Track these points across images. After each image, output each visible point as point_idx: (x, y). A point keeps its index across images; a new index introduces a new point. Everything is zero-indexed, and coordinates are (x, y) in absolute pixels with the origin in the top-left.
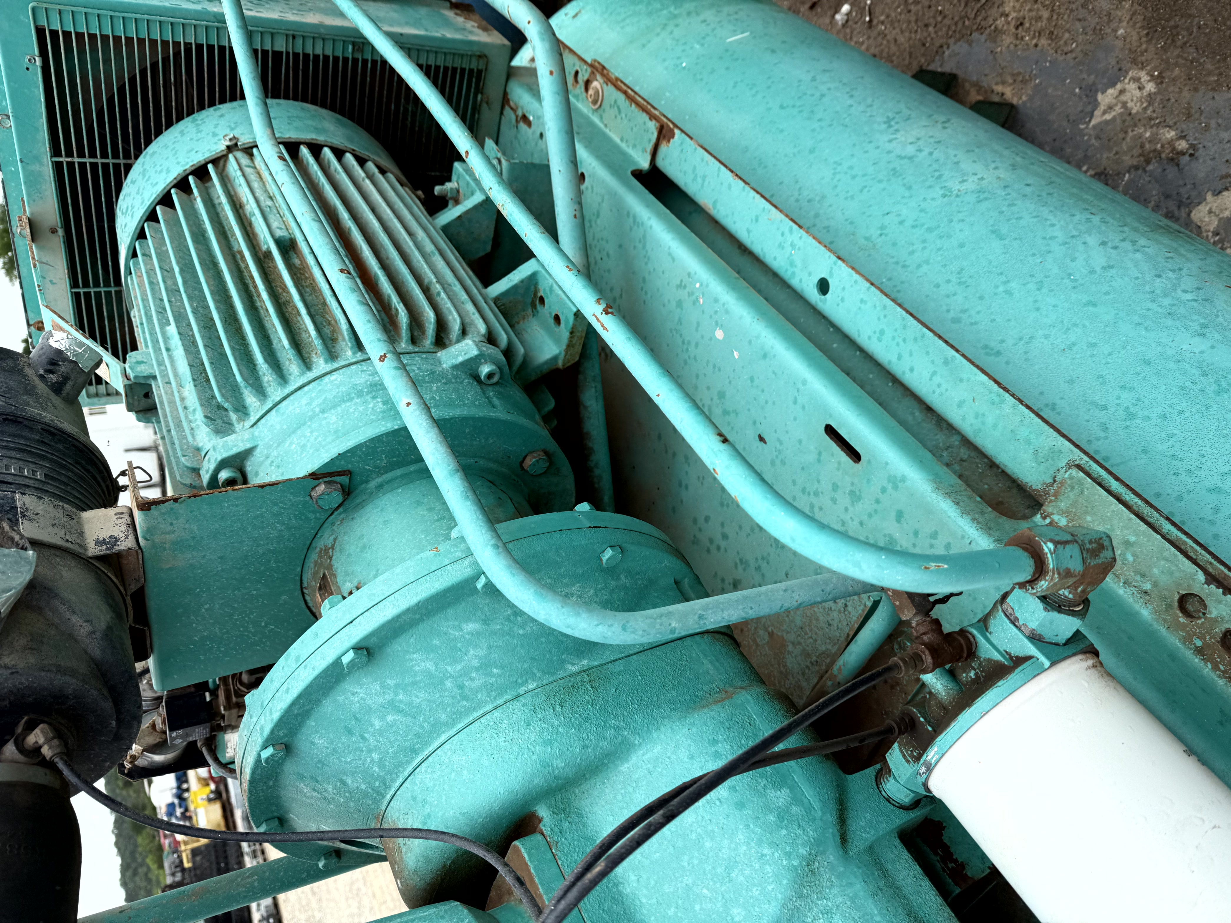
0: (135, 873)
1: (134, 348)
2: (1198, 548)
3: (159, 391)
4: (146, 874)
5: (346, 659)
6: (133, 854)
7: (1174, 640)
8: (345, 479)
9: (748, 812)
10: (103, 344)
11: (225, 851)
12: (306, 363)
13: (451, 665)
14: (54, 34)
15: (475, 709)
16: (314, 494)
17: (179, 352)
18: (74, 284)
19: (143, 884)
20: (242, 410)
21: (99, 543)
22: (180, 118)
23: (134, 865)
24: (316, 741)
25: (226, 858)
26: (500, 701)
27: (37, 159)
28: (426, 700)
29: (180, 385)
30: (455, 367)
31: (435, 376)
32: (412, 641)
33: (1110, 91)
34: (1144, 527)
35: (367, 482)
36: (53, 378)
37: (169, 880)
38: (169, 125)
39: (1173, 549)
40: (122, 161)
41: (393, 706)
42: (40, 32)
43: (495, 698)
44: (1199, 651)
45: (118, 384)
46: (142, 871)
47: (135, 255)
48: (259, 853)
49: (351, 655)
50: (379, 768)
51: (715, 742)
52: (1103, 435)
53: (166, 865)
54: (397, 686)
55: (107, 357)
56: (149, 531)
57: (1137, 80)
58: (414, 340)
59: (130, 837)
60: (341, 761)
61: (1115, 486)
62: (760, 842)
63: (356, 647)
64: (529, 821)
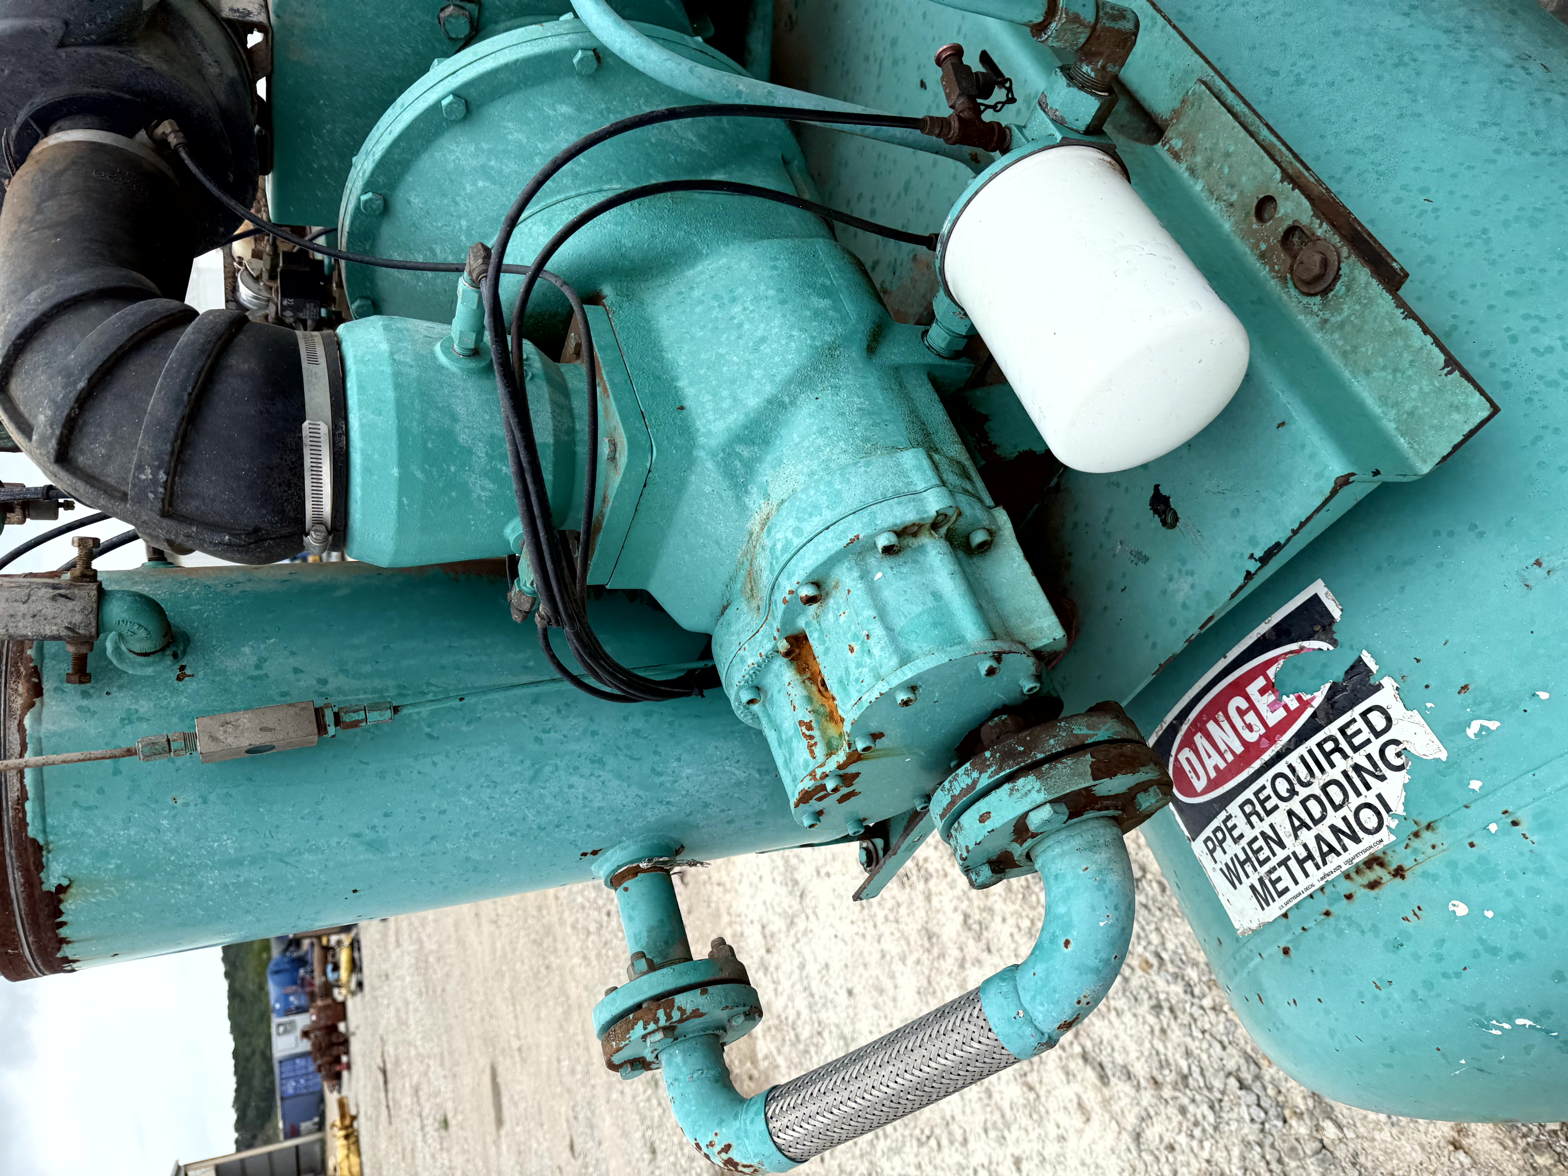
2: (1283, 149)
5: (444, 103)
7: (1243, 247)
9: (789, 306)
13: (542, 143)
15: (559, 192)
16: (442, 15)
21: (231, 9)
24: (412, 199)
26: (583, 191)
28: (516, 172)
32: (508, 108)
34: (1243, 133)
35: (496, 23)
39: (1262, 151)
41: (485, 172)
43: (579, 187)
44: (1262, 256)
49: (451, 98)
50: (466, 237)
51: (776, 259)
52: (1264, 98)
54: (490, 151)
60: (432, 225)
61: (1230, 97)
62: (791, 327)
63: (456, 93)
64: (595, 299)
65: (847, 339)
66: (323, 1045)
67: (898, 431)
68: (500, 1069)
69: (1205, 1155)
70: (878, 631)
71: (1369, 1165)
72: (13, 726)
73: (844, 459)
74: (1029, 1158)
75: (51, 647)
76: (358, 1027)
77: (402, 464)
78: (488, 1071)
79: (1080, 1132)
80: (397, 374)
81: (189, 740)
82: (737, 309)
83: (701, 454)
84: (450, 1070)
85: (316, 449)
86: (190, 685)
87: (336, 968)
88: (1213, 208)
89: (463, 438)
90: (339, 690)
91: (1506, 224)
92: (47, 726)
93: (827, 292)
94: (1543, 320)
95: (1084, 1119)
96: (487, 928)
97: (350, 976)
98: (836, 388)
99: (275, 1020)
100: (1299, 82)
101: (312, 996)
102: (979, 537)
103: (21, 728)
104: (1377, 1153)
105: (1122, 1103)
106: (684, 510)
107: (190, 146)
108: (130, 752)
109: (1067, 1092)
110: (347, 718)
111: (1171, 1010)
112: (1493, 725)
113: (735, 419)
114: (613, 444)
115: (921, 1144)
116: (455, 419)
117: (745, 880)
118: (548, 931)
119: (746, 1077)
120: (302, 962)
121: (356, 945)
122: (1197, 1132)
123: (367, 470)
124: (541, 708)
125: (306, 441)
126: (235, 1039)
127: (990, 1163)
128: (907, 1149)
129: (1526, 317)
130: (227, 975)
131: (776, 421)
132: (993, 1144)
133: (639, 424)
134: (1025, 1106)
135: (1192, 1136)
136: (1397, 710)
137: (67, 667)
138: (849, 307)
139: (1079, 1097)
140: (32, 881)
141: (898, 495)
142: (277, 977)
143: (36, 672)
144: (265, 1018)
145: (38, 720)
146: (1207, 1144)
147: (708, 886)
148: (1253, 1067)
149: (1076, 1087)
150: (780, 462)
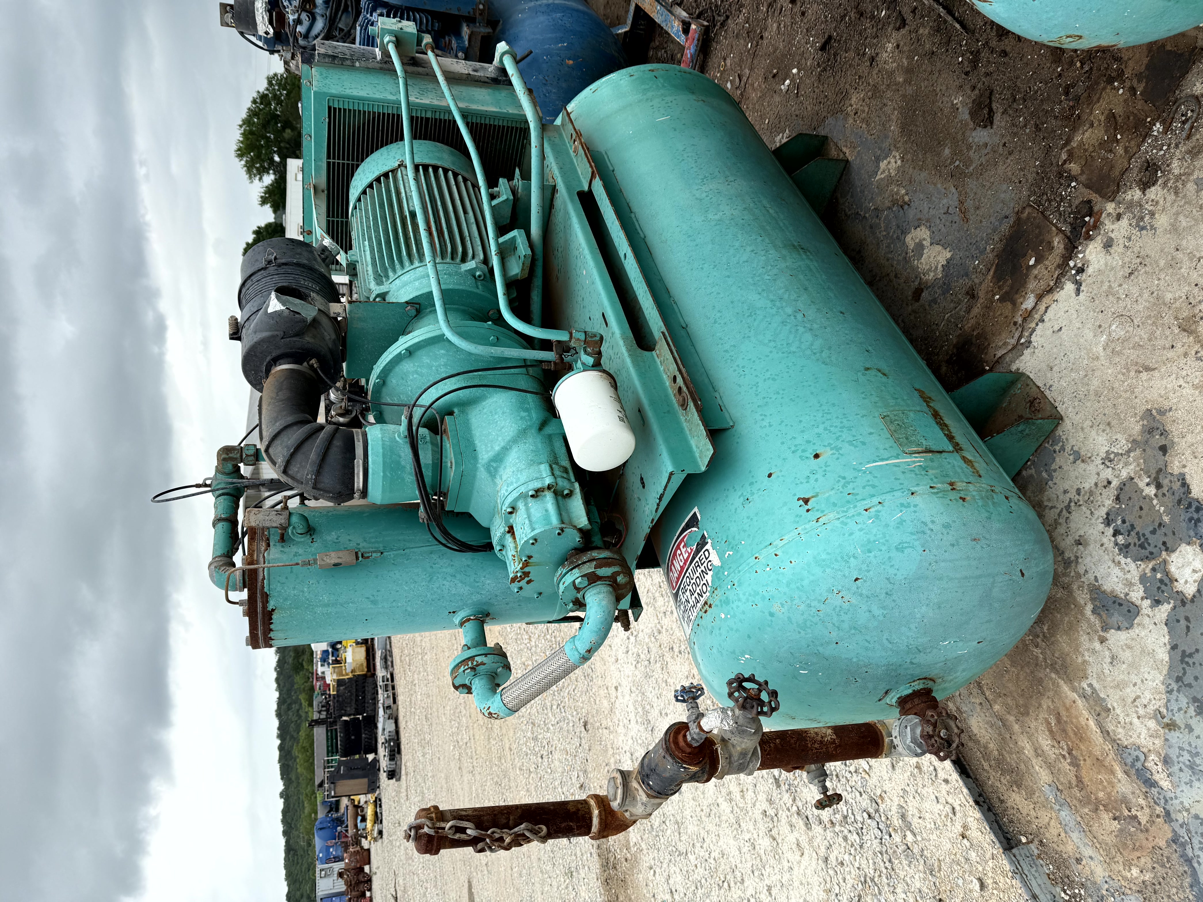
0: (289, 709)
1: (351, 248)
2: (679, 360)
3: (359, 267)
4: (298, 711)
5: (403, 352)
6: (289, 691)
7: (670, 391)
8: (418, 306)
10: (342, 248)
11: (364, 687)
12: (411, 262)
13: (434, 361)
14: (335, 109)
16: (406, 309)
17: (368, 253)
18: (328, 216)
19: (295, 718)
20: (387, 277)
21: (334, 313)
22: (382, 146)
23: (289, 701)
25: (364, 692)
27: (321, 160)
28: (427, 372)
29: (367, 266)
30: (466, 271)
31: (457, 273)
32: (424, 352)
33: (885, 161)
34: (670, 352)
35: (426, 309)
36: (323, 256)
37: (316, 716)
38: (377, 149)
39: (673, 360)
40: (355, 163)
42: (330, 108)
44: (675, 395)
45: (344, 263)
46: (295, 707)
47: (356, 208)
48: (390, 688)
53: (315, 703)
54: (418, 366)
55: (342, 252)
56: (350, 311)
57: (895, 157)
58: (452, 259)
59: (290, 677)
63: (406, 350)
64: (451, 413)
65: (530, 427)
66: (353, 883)
67: (544, 456)
68: (474, 883)
69: (857, 865)
70: (527, 522)
71: (929, 855)
72: (261, 556)
73: (523, 467)
74: (775, 886)
75: (272, 531)
76: (378, 868)
77: (384, 472)
78: (466, 885)
79: (799, 862)
80: (383, 444)
81: (315, 560)
82: (496, 416)
83: (479, 465)
84: (441, 889)
85: (358, 467)
86: (315, 545)
87: (364, 820)
88: (665, 377)
89: (403, 463)
90: (364, 547)
91: (765, 380)
92: (271, 556)
93: (527, 410)
94: (765, 416)
95: (800, 854)
96: (467, 777)
97: (373, 826)
98: (525, 443)
99: (319, 866)
100: (715, 322)
101: (346, 847)
102: (566, 492)
103: (264, 557)
104: (932, 847)
105: (818, 840)
106: (477, 484)
107: (321, 367)
108: (297, 564)
109: (791, 838)
110: (366, 555)
111: (837, 776)
112: (731, 553)
113: (491, 454)
114: (451, 463)
115: (720, 888)
116: (400, 457)
117: (621, 724)
118: (505, 774)
119: (623, 860)
120: (340, 821)
121: (378, 803)
122: (853, 852)
123: (373, 474)
124: (433, 556)
125: (356, 466)
126: (289, 885)
127: (756, 893)
128: (713, 893)
129: (761, 415)
130: (285, 833)
131: (505, 454)
132: (757, 880)
133: (460, 457)
134: (771, 851)
135: (851, 854)
136: (711, 551)
137: (278, 538)
138: (534, 415)
139: (798, 840)
140: (264, 607)
141: (537, 478)
142: (321, 832)
143: (268, 539)
144: (311, 868)
145: (269, 554)
146: (858, 858)
147: (600, 731)
148: (874, 804)
149: (796, 834)
150: (505, 467)
